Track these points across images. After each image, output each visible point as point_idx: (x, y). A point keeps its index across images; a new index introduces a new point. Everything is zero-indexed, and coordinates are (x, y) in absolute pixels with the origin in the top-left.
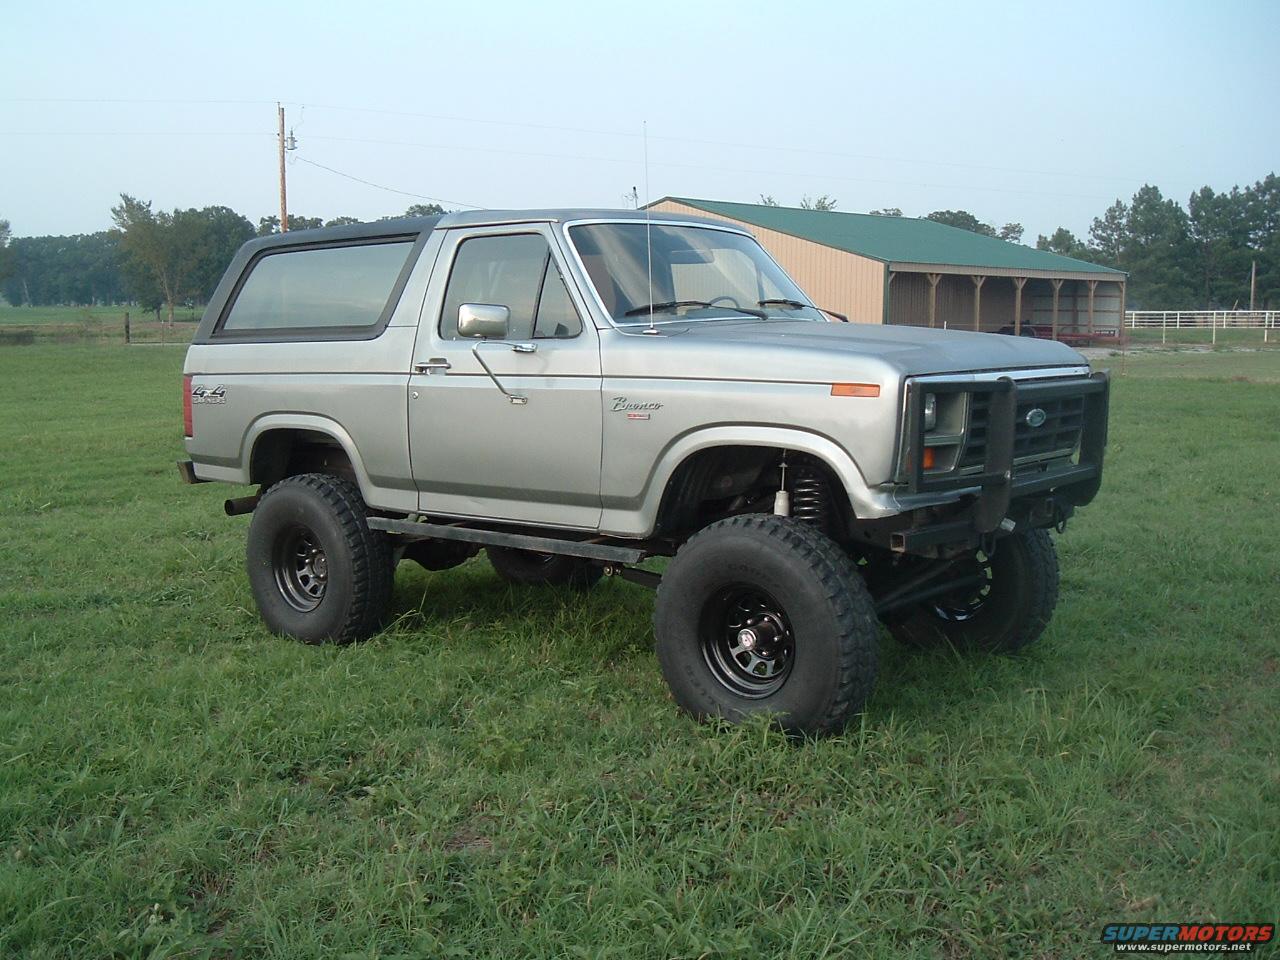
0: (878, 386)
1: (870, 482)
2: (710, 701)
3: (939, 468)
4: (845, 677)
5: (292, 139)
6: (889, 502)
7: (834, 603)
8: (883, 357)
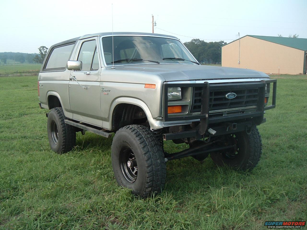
0: (155, 85)
1: (154, 117)
2: (121, 182)
3: (183, 113)
4: (148, 180)
5: (155, 23)
6: (161, 124)
7: (145, 156)
8: (159, 75)
